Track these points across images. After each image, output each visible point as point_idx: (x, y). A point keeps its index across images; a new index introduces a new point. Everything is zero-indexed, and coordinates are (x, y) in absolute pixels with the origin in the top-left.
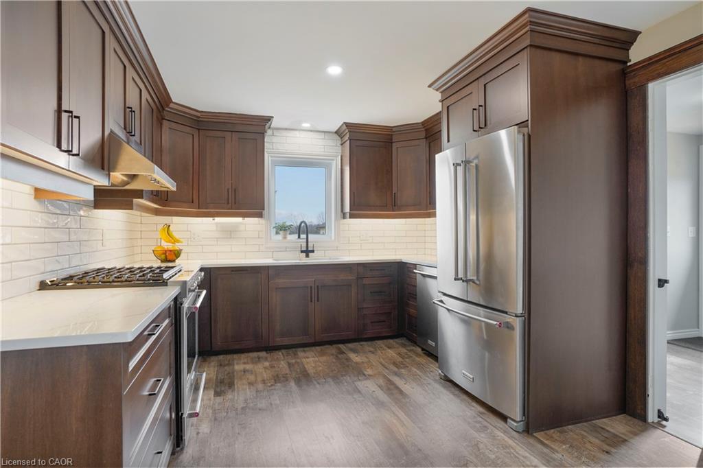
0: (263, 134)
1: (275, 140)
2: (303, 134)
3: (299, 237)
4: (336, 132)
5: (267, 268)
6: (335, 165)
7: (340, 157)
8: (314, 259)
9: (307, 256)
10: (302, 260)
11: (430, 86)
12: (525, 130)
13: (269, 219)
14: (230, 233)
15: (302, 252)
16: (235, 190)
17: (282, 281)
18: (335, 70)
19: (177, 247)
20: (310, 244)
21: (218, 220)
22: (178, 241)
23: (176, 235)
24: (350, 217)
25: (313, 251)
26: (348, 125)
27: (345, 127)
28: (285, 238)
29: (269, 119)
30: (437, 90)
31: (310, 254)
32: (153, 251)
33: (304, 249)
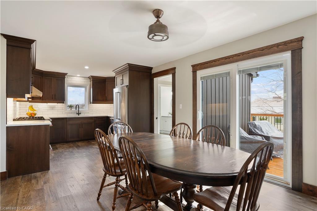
0: (64, 78)
1: (68, 79)
2: (77, 78)
3: (76, 109)
4: (88, 77)
5: (66, 118)
6: (88, 87)
7: (89, 85)
8: (81, 116)
9: (79, 115)
10: (77, 116)
11: (113, 71)
12: (128, 87)
13: (66, 104)
14: (52, 108)
15: (77, 114)
16: (55, 95)
17: (71, 122)
18: (87, 67)
19: (35, 112)
20: (79, 112)
21: (49, 104)
22: (35, 111)
23: (35, 109)
24: (92, 103)
25: (80, 114)
26: (92, 76)
27: (91, 77)
28: (71, 110)
29: (66, 74)
30: (115, 72)
31: (80, 115)
32: (27, 114)
33: (78, 113)
